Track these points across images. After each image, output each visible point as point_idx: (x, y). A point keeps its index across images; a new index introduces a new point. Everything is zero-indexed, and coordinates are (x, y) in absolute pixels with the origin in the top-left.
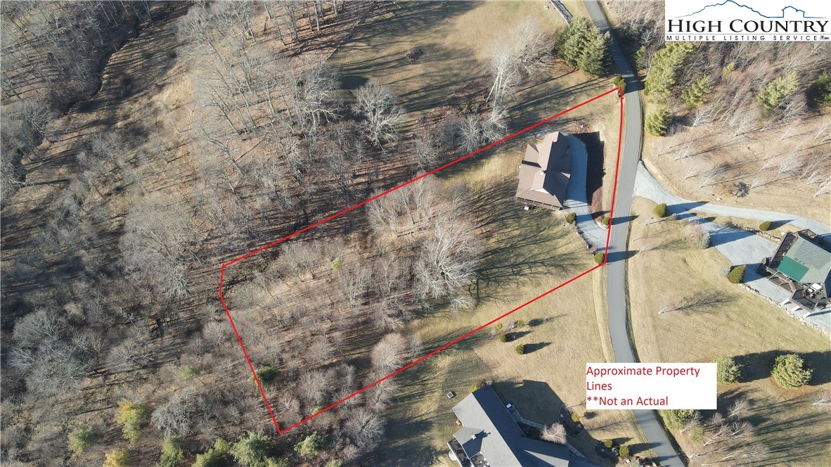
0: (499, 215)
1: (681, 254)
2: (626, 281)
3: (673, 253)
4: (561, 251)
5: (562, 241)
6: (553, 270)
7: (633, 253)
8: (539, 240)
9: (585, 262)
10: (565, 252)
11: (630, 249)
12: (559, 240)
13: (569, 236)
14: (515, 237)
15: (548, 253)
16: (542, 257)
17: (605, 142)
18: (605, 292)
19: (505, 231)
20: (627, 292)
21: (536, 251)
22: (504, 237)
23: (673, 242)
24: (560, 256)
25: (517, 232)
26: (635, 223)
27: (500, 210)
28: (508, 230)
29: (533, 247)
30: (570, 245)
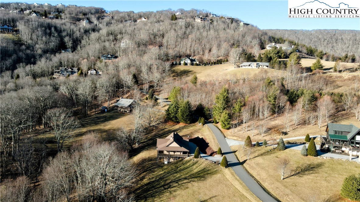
0: (147, 169)
1: (273, 155)
2: (248, 172)
3: (268, 156)
4: (195, 171)
5: (194, 167)
6: (196, 179)
7: (245, 161)
8: (179, 171)
10: (199, 170)
11: (241, 161)
12: (192, 167)
13: (199, 162)
14: (161, 174)
15: (187, 174)
16: (183, 177)
17: (203, 137)
18: (238, 178)
19: (154, 174)
20: (253, 177)
21: (178, 175)
22: (154, 176)
23: (264, 153)
24: (196, 173)
25: (162, 172)
26: (237, 153)
27: (147, 166)
28: (155, 173)
29: (175, 175)
30: (201, 166)
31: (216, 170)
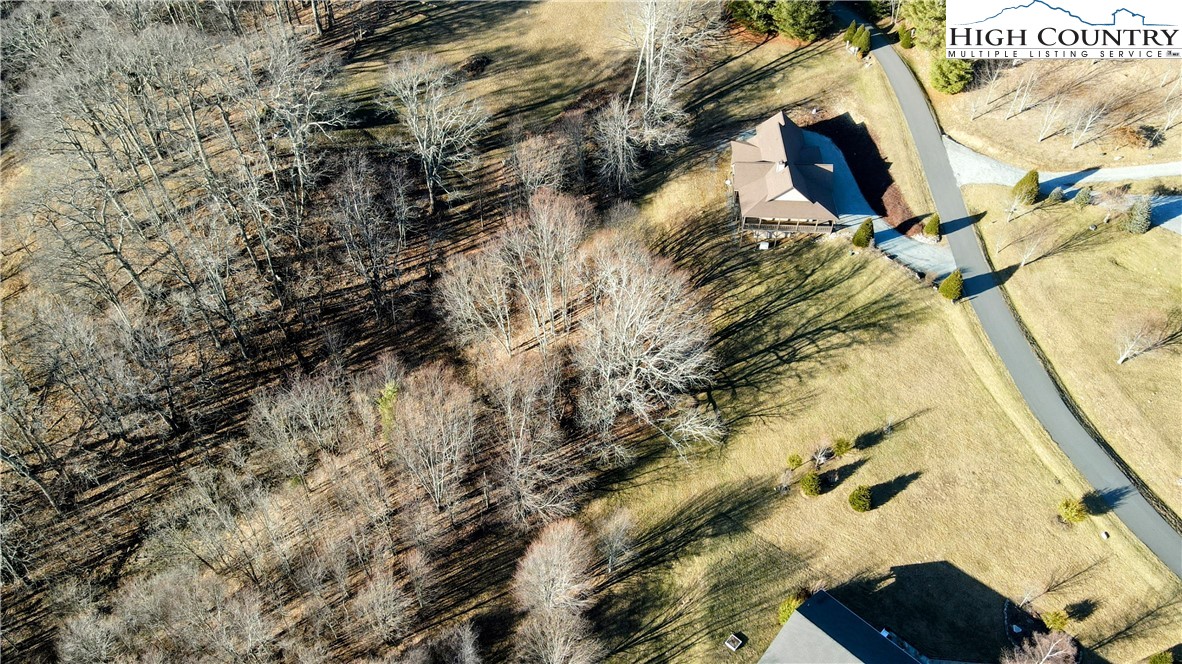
0: (712, 268)
1: (1102, 252)
2: (1019, 321)
3: (1085, 254)
4: (862, 299)
5: (857, 282)
6: (864, 335)
7: (1010, 271)
8: (811, 291)
9: (923, 305)
10: (874, 297)
11: (998, 267)
12: (851, 281)
13: (870, 267)
14: (759, 297)
15: (838, 308)
16: (828, 318)
17: (867, 123)
18: (991, 348)
19: (735, 291)
20: (1033, 341)
21: (812, 312)
22: (738, 303)
23: (1076, 237)
24: (866, 307)
25: (760, 289)
26: (983, 224)
27: (711, 259)
28: (741, 289)
29: (802, 305)
30: (878, 284)
31: (925, 308)
